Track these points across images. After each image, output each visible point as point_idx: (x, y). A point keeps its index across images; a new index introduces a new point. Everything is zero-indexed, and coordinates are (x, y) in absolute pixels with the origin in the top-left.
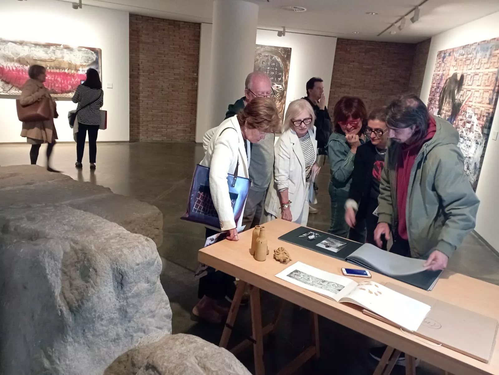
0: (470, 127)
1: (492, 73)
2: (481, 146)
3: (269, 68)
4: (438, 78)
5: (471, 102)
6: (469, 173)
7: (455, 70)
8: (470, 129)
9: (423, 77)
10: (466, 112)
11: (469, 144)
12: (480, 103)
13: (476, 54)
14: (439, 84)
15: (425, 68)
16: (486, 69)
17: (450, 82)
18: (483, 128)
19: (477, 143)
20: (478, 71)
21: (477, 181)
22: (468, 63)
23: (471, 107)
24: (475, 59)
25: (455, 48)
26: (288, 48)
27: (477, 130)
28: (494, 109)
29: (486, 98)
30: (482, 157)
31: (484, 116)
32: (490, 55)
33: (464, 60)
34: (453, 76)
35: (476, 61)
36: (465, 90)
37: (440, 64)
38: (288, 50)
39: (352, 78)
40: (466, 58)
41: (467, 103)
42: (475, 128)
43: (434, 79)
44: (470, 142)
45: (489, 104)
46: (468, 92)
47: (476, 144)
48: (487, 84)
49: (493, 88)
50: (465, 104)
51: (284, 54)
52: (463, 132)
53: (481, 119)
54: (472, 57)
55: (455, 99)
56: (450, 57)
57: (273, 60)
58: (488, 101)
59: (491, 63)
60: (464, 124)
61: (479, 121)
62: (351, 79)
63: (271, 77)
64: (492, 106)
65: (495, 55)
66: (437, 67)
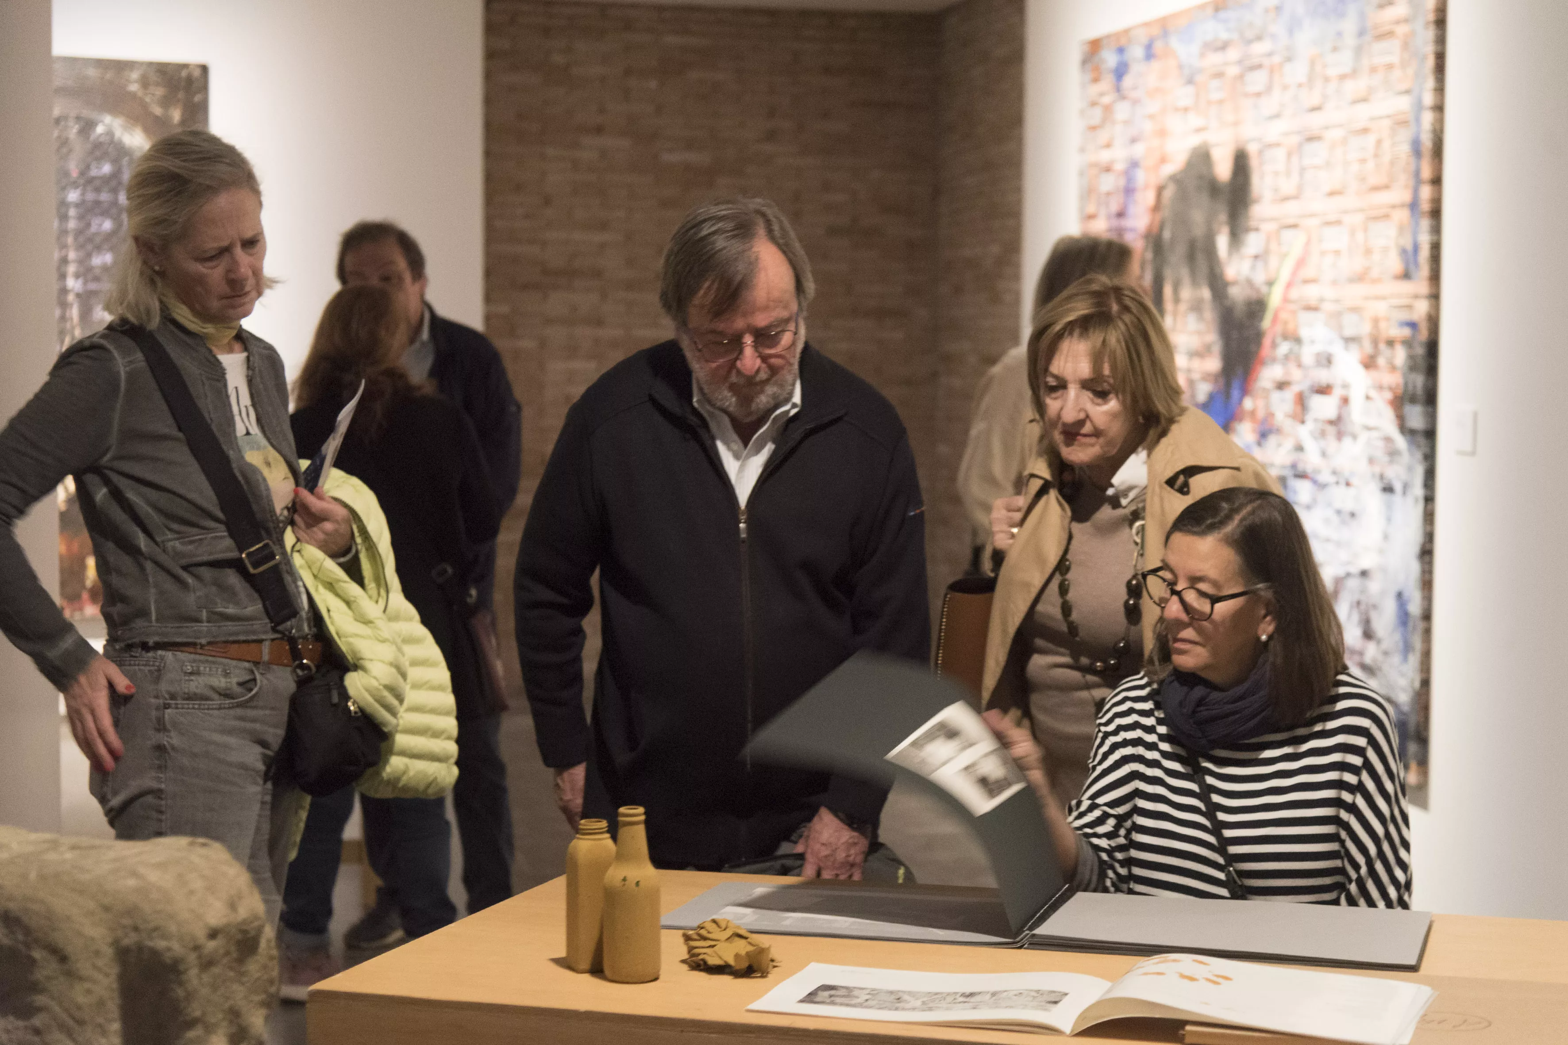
0: (1332, 414)
1: (1386, 123)
2: (1410, 500)
3: (73, 196)
4: (1108, 183)
5: (1313, 281)
6: (1380, 657)
7: (1199, 130)
8: (1336, 422)
9: (1019, 190)
10: (1298, 340)
11: (1349, 506)
12: (1360, 278)
13: (1291, 32)
14: (1121, 215)
15: (1019, 141)
16: (1355, 102)
17: (1182, 196)
18: (1400, 402)
19: (1388, 489)
20: (1316, 121)
21: (1426, 683)
22: (1259, 87)
23: (1315, 309)
24: (1289, 59)
25: (1175, 16)
26: (185, 66)
27: (1372, 423)
28: (1435, 297)
29: (1385, 250)
30: (1426, 553)
31: (1390, 343)
32: (1361, 33)
33: (1233, 71)
34: (1190, 165)
35: (1297, 72)
36: (1267, 227)
37: (1108, 109)
38: (190, 80)
39: (604, 226)
40: (1240, 62)
41: (1294, 294)
42: (1357, 414)
43: (1088, 192)
44: (1351, 491)
45: (1406, 276)
46: (1287, 234)
47: (1387, 496)
48: (1373, 181)
49: (1406, 196)
50: (1286, 300)
51: (166, 102)
52: (1300, 448)
53: (1381, 361)
54: (1270, 54)
55: (1226, 284)
56: (1155, 65)
57: (98, 145)
58: (1395, 264)
59: (1373, 70)
60: (1301, 401)
61: (1374, 374)
62: (598, 238)
63: (98, 248)
64: (1421, 286)
65: (1387, 28)
66: (1093, 128)
